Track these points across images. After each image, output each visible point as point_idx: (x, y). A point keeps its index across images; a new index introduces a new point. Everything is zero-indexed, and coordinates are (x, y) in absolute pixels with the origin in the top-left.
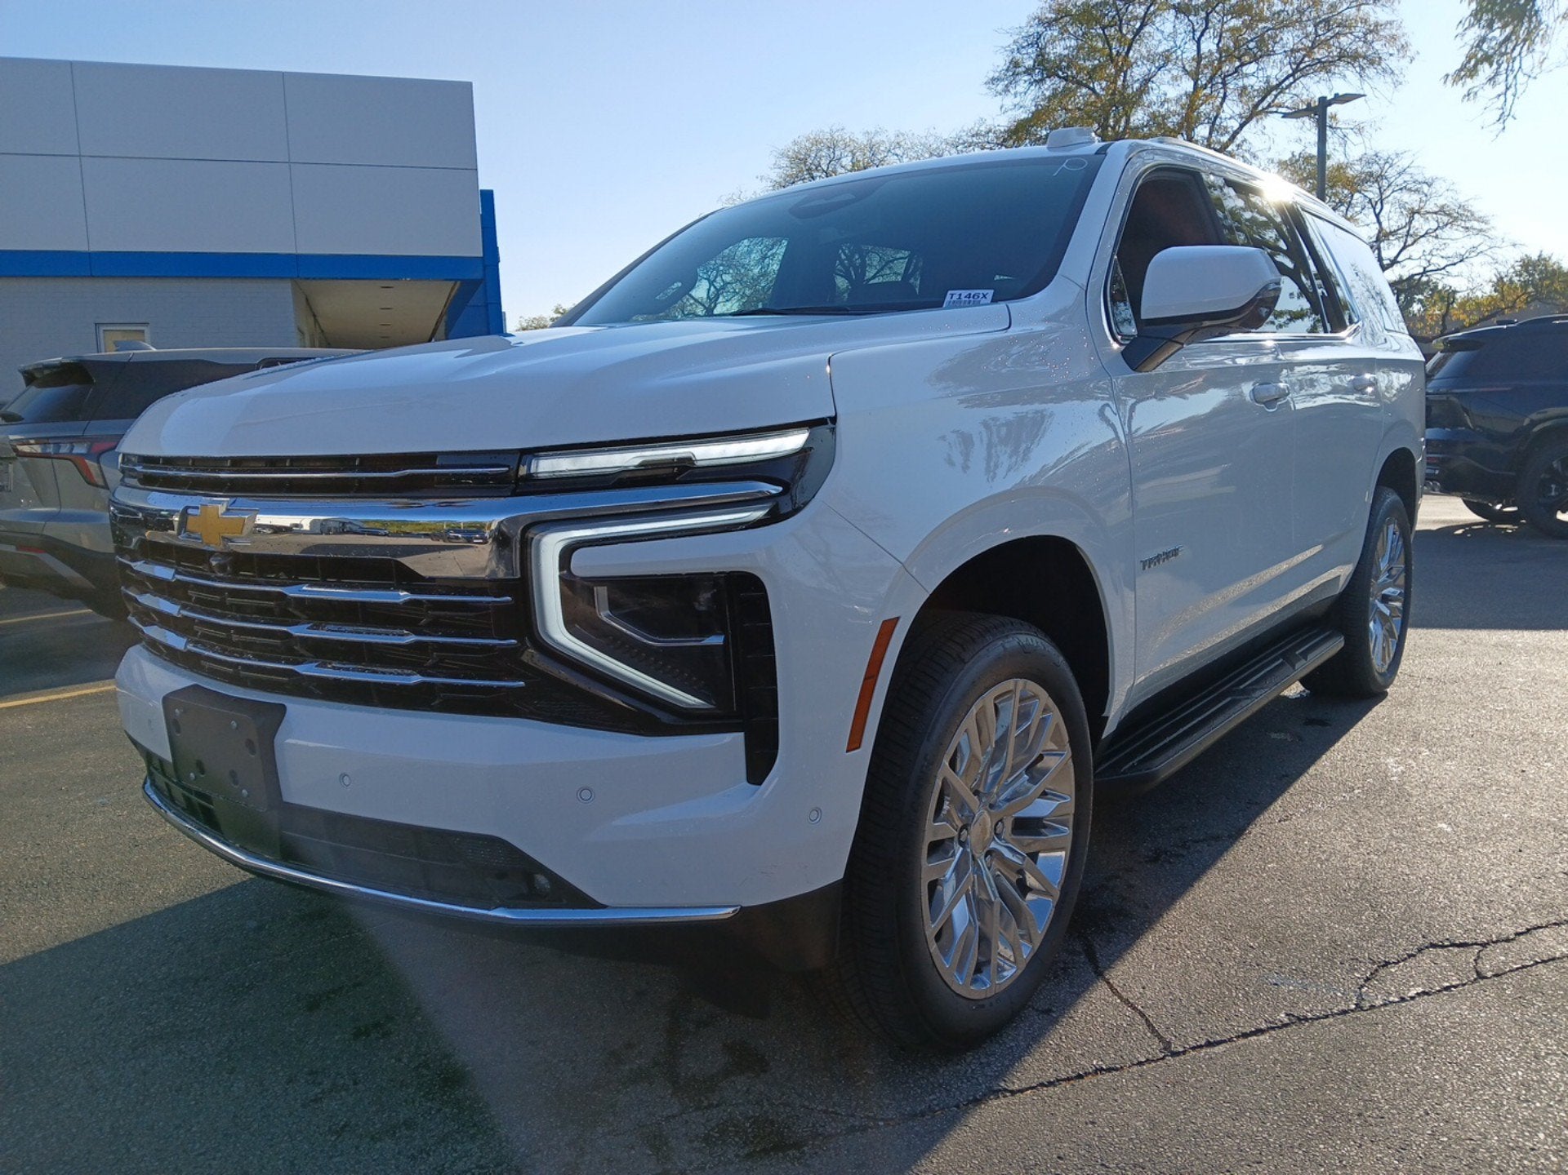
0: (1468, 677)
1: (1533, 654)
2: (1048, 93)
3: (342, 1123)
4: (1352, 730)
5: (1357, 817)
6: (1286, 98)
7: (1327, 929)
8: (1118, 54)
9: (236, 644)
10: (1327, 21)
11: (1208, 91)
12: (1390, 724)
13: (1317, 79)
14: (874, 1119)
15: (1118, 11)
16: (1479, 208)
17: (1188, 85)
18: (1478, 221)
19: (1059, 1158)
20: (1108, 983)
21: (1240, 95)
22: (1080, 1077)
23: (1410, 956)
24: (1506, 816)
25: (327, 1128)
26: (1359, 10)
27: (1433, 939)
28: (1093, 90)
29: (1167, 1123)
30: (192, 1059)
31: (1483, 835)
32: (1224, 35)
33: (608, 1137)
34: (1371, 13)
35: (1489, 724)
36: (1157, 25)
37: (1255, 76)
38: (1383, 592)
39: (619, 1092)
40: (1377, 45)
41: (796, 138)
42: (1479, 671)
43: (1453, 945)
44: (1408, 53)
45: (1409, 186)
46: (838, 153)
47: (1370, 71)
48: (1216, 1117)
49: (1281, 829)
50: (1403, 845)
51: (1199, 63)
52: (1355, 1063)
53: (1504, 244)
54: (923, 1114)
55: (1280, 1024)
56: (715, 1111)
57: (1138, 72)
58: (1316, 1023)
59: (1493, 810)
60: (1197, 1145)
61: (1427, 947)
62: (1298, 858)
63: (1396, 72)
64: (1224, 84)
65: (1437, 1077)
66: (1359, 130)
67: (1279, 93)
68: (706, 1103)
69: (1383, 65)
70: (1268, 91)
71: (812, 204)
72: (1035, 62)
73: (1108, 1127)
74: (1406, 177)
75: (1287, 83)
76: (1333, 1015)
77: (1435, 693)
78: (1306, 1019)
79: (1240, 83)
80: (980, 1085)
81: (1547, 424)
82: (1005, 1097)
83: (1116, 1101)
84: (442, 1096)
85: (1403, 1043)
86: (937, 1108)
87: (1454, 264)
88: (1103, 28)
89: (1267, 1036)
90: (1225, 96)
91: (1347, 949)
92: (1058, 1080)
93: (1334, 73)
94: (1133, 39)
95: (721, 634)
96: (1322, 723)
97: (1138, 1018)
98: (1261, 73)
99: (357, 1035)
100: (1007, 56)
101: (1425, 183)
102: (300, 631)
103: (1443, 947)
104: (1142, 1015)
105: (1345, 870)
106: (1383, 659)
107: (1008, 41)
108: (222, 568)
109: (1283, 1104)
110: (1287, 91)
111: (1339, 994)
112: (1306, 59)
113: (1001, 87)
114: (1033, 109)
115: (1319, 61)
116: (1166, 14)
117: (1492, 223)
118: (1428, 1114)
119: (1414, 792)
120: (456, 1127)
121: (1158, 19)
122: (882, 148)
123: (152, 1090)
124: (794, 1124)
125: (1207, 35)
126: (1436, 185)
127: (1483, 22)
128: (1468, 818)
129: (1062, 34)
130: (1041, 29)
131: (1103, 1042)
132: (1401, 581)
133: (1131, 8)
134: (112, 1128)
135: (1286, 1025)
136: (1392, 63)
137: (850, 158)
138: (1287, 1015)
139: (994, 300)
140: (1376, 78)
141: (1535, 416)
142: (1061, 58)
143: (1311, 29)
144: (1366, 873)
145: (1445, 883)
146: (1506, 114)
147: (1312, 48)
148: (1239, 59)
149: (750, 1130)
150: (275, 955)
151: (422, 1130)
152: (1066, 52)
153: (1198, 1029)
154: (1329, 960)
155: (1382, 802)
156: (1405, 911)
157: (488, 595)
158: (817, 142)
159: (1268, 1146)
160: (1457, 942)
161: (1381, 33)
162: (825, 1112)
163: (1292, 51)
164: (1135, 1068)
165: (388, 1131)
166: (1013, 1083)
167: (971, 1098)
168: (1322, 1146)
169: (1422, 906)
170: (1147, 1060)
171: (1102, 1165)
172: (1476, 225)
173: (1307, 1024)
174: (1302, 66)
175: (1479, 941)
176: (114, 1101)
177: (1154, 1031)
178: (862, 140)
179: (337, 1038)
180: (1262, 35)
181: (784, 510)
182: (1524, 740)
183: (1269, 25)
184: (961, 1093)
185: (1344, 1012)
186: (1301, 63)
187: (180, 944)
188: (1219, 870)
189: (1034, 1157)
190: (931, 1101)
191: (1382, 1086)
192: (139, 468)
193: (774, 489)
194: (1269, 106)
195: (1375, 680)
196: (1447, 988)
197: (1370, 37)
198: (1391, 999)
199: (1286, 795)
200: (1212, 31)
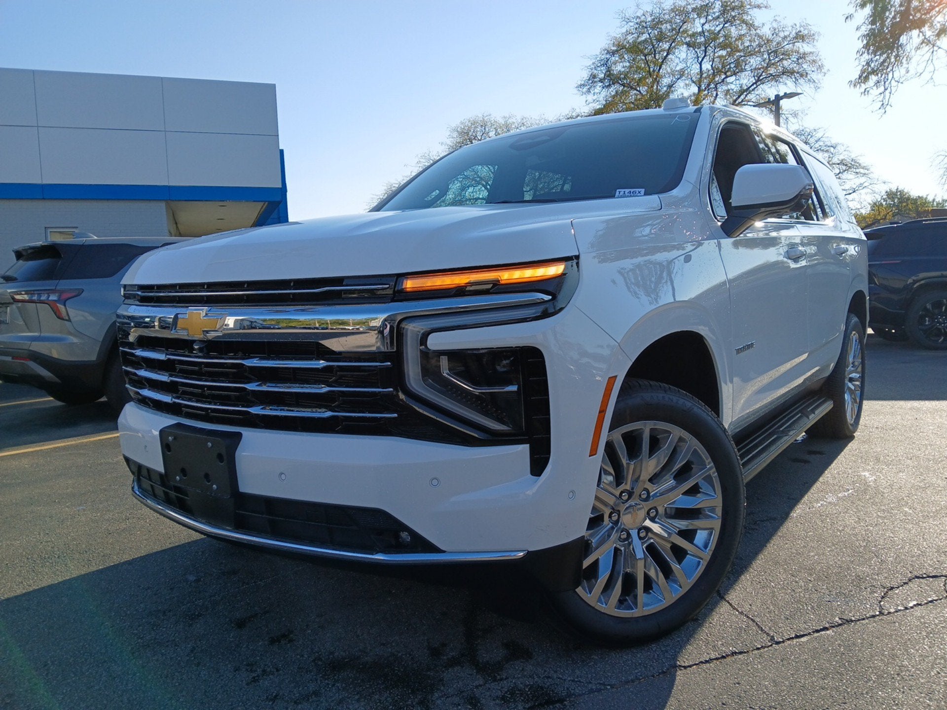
0: (900, 427)
1: (934, 414)
2: (613, 94)
3: (274, 694)
4: (839, 457)
5: (855, 506)
6: (752, 97)
7: (852, 569)
8: (654, 71)
9: (207, 397)
10: (775, 52)
11: (706, 92)
12: (861, 453)
13: (770, 85)
14: (604, 684)
15: (653, 46)
16: (863, 161)
17: (695, 89)
18: (863, 168)
19: (723, 704)
20: (729, 603)
21: (726, 95)
22: (723, 657)
23: (905, 583)
24: (942, 503)
25: (265, 698)
26: (793, 46)
27: (916, 573)
28: (639, 91)
29: (783, 682)
30: (171, 658)
31: (932, 514)
32: (715, 60)
33: (442, 699)
34: (800, 47)
35: (920, 452)
36: (676, 54)
37: (734, 84)
38: (850, 376)
39: (443, 672)
40: (805, 66)
41: (462, 120)
42: (905, 423)
43: (929, 577)
44: (823, 71)
45: (822, 149)
46: (487, 129)
47: (801, 81)
48: (812, 678)
49: (811, 513)
50: (886, 521)
51: (701, 76)
52: (887, 645)
53: (878, 182)
54: (633, 681)
55: (836, 624)
56: (505, 682)
57: (666, 81)
58: (858, 623)
59: (934, 500)
60: (805, 695)
61: (914, 578)
62: (825, 529)
63: (816, 81)
64: (716, 89)
65: (939, 652)
66: (795, 115)
67: (748, 94)
68: (498, 677)
69: (809, 77)
70: (742, 92)
71: (523, 142)
72: (605, 75)
73: (748, 685)
74: (821, 143)
75: (753, 87)
76: (868, 618)
77: (882, 435)
78: (852, 621)
79: (726, 88)
80: (664, 663)
81: (923, 282)
82: (681, 670)
83: (750, 670)
84: (334, 677)
85: (913, 633)
86: (641, 678)
87: (850, 194)
88: (645, 56)
89: (831, 631)
90: (717, 95)
91: (867, 580)
92: (711, 660)
93: (780, 82)
94: (663, 62)
95: (516, 385)
96: (820, 453)
97: (751, 622)
98: (737, 81)
99: (273, 641)
100: (590, 72)
101: (832, 146)
102: (252, 387)
103: (923, 578)
104: (753, 621)
105: (855, 535)
106: (852, 417)
107: (589, 63)
108: (200, 350)
109: (850, 669)
110: (753, 92)
111: (868, 606)
112: (764, 74)
113: (585, 89)
114: (604, 103)
115: (771, 75)
116: (681, 48)
117: (872, 170)
118: (939, 673)
119: (885, 491)
120: (347, 694)
121: (677, 51)
122: (513, 126)
123: (150, 677)
124: (555, 688)
125: (705, 60)
126: (838, 148)
127: (870, 51)
128: (920, 505)
129: (621, 59)
130: (608, 56)
131: (733, 637)
132: (860, 369)
133: (661, 44)
134: (128, 699)
135: (840, 625)
136: (814, 76)
137: (494, 132)
138: (840, 619)
139: (645, 194)
140: (804, 85)
141: (914, 278)
142: (620, 73)
143: (766, 56)
144: (868, 537)
145: (916, 541)
146: (886, 103)
147: (767, 67)
148: (725, 74)
149: (529, 693)
150: (211, 596)
151: (326, 697)
152: (623, 69)
153: (788, 628)
154: (858, 587)
155: (867, 497)
156: (896, 558)
157: (377, 362)
158: (474, 123)
159: (848, 693)
160: (931, 575)
161: (807, 59)
162: (573, 681)
163: (755, 69)
164: (756, 652)
165: (304, 698)
166: (684, 662)
167: (660, 671)
168: (880, 693)
169: (905, 555)
170: (762, 647)
171: (750, 707)
172: (862, 171)
173: (853, 624)
174: (761, 78)
175: (944, 574)
176: (127, 684)
177: (762, 630)
178: (502, 121)
179: (260, 644)
180: (738, 59)
181: (551, 310)
182: (942, 461)
183: (742, 54)
184: (654, 669)
185: (874, 616)
186: (760, 76)
187: (149, 591)
188: (780, 537)
189: (708, 704)
190: (637, 673)
191: (907, 657)
192: (139, 293)
193: (547, 298)
194: (742, 101)
195: (848, 428)
196: (931, 602)
197: (800, 61)
198: (899, 608)
199: (809, 494)
200: (708, 57)
